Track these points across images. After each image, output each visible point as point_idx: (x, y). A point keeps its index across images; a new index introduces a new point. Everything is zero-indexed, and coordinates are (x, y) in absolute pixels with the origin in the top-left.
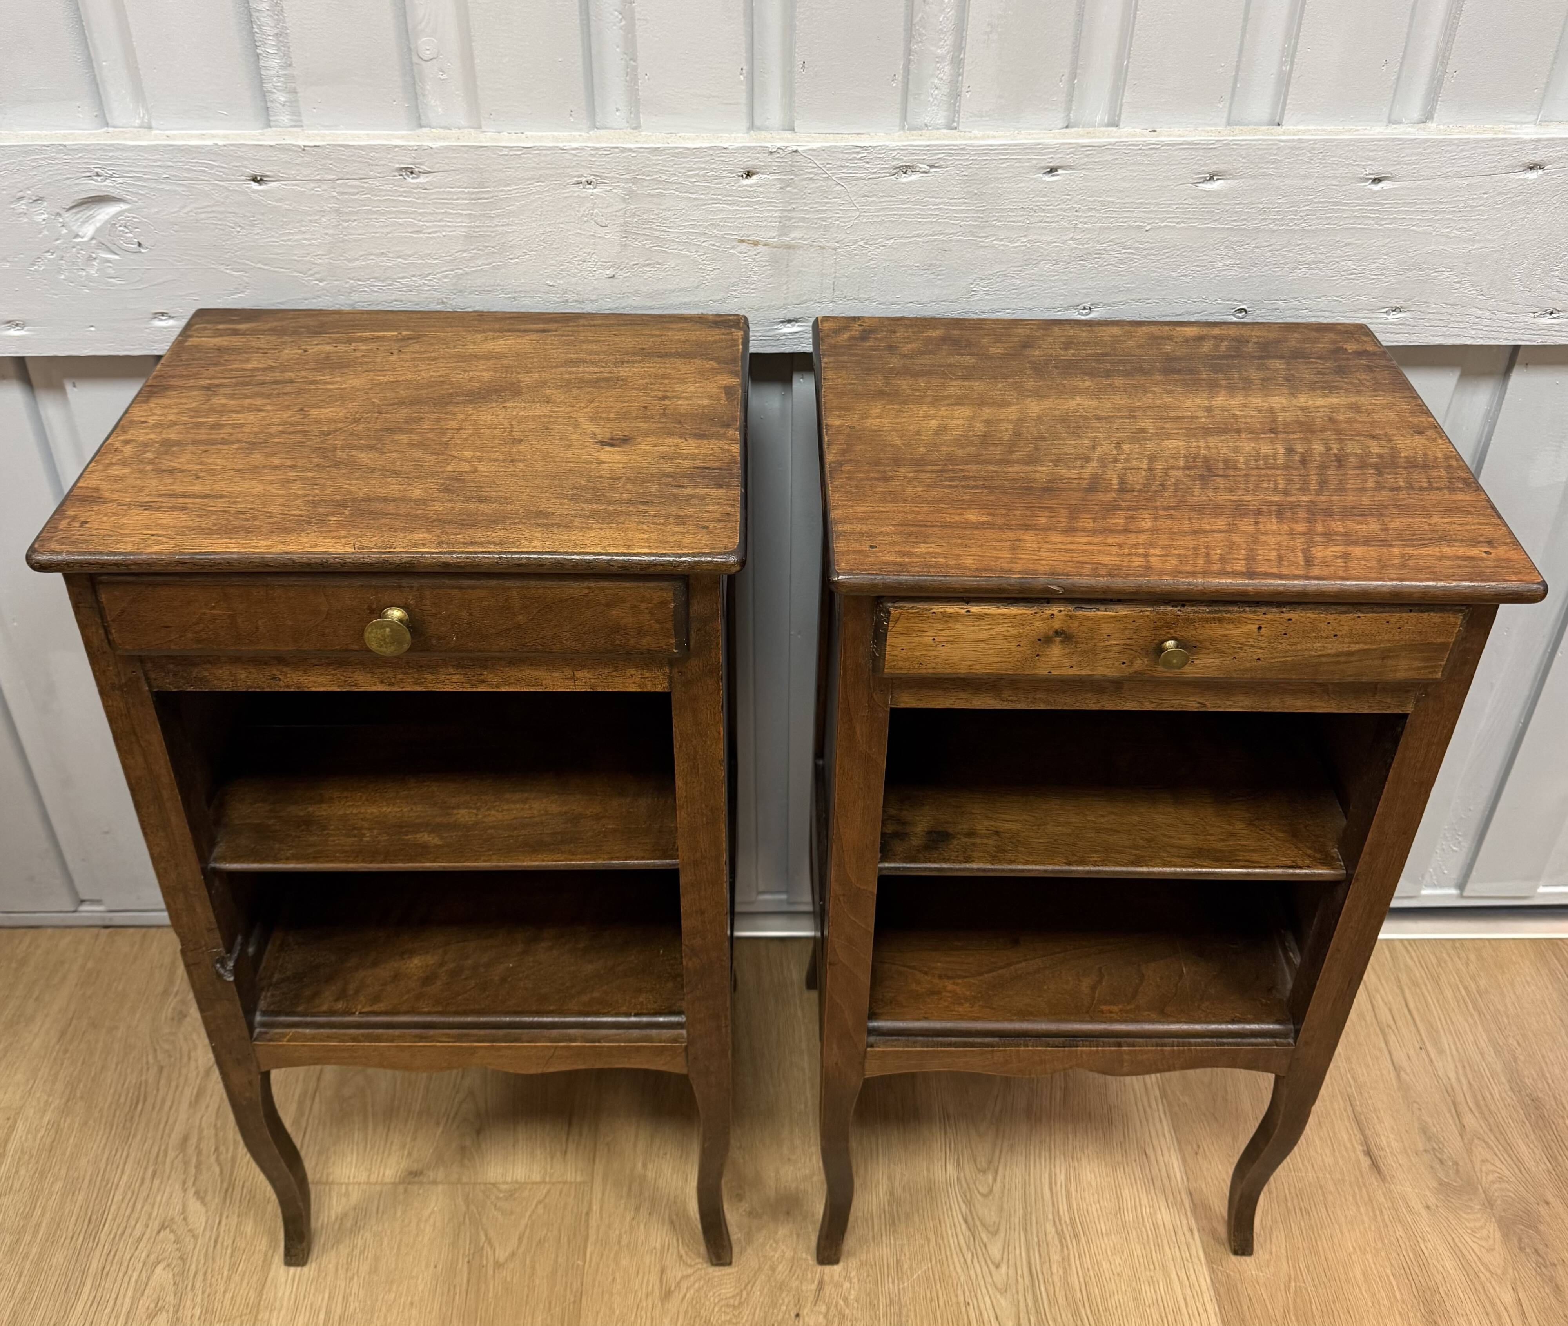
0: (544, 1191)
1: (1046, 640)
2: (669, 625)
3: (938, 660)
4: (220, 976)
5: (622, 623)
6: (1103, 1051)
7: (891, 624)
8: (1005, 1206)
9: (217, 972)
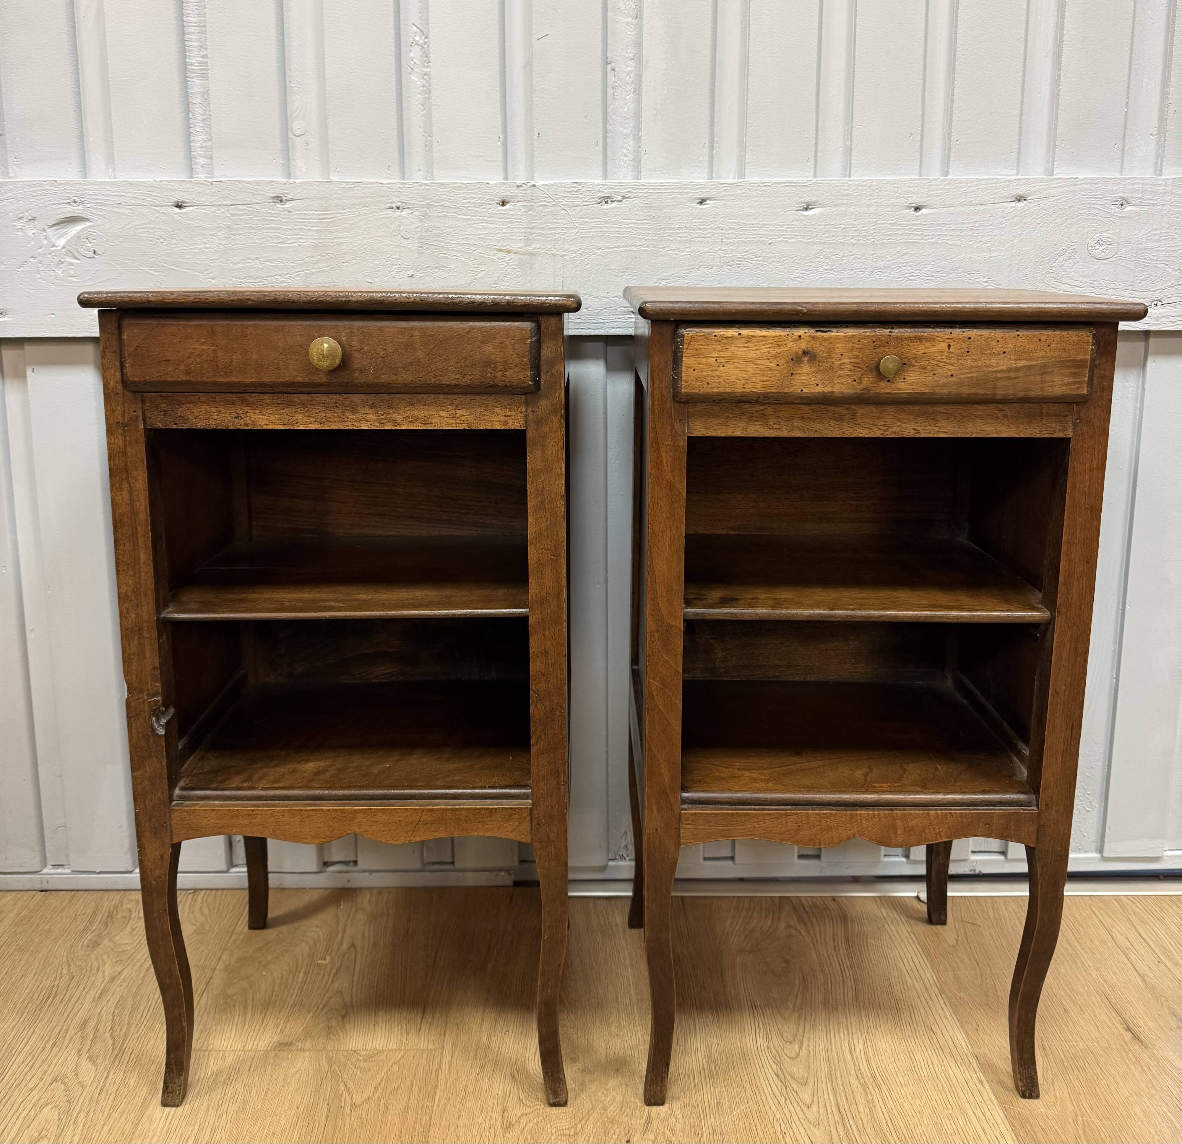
0: (400, 1056)
1: (797, 359)
2: (526, 359)
3: (721, 380)
4: (153, 730)
5: (493, 357)
6: (879, 815)
7: (685, 346)
8: (811, 1065)
9: (152, 726)
